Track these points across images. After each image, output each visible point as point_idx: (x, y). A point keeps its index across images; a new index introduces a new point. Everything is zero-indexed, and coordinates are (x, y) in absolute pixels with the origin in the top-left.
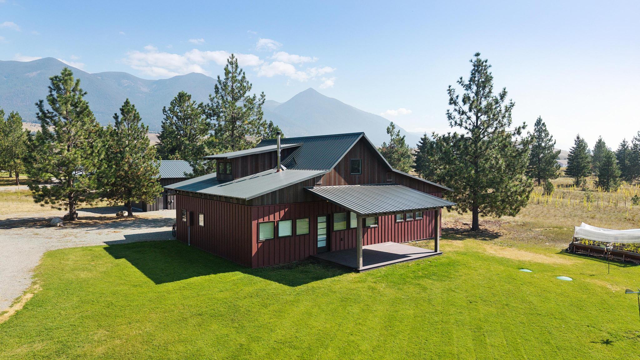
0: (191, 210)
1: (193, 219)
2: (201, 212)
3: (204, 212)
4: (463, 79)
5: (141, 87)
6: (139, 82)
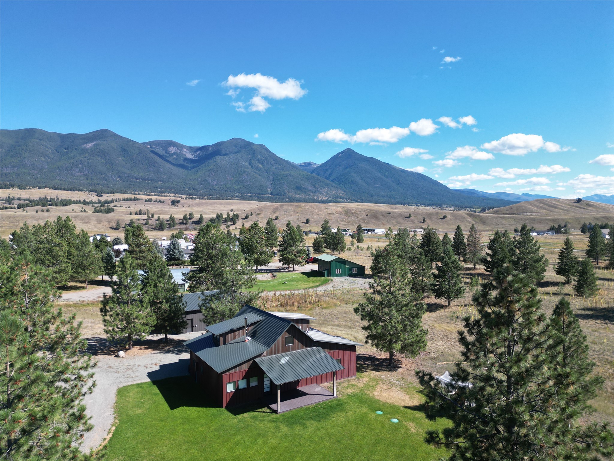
0: (197, 362)
1: (198, 367)
5: (186, 154)
6: (184, 150)
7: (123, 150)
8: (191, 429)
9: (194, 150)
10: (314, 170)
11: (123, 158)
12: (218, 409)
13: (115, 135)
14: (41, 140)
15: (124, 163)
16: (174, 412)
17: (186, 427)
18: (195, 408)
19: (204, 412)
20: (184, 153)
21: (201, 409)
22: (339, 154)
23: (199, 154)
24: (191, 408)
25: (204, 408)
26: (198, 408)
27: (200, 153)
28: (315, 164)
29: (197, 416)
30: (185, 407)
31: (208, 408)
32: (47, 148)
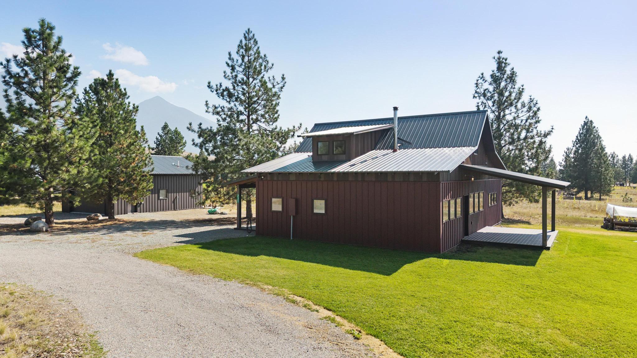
0: (294, 197)
1: (299, 207)
2: (320, 197)
3: (325, 197)
4: (484, 75)
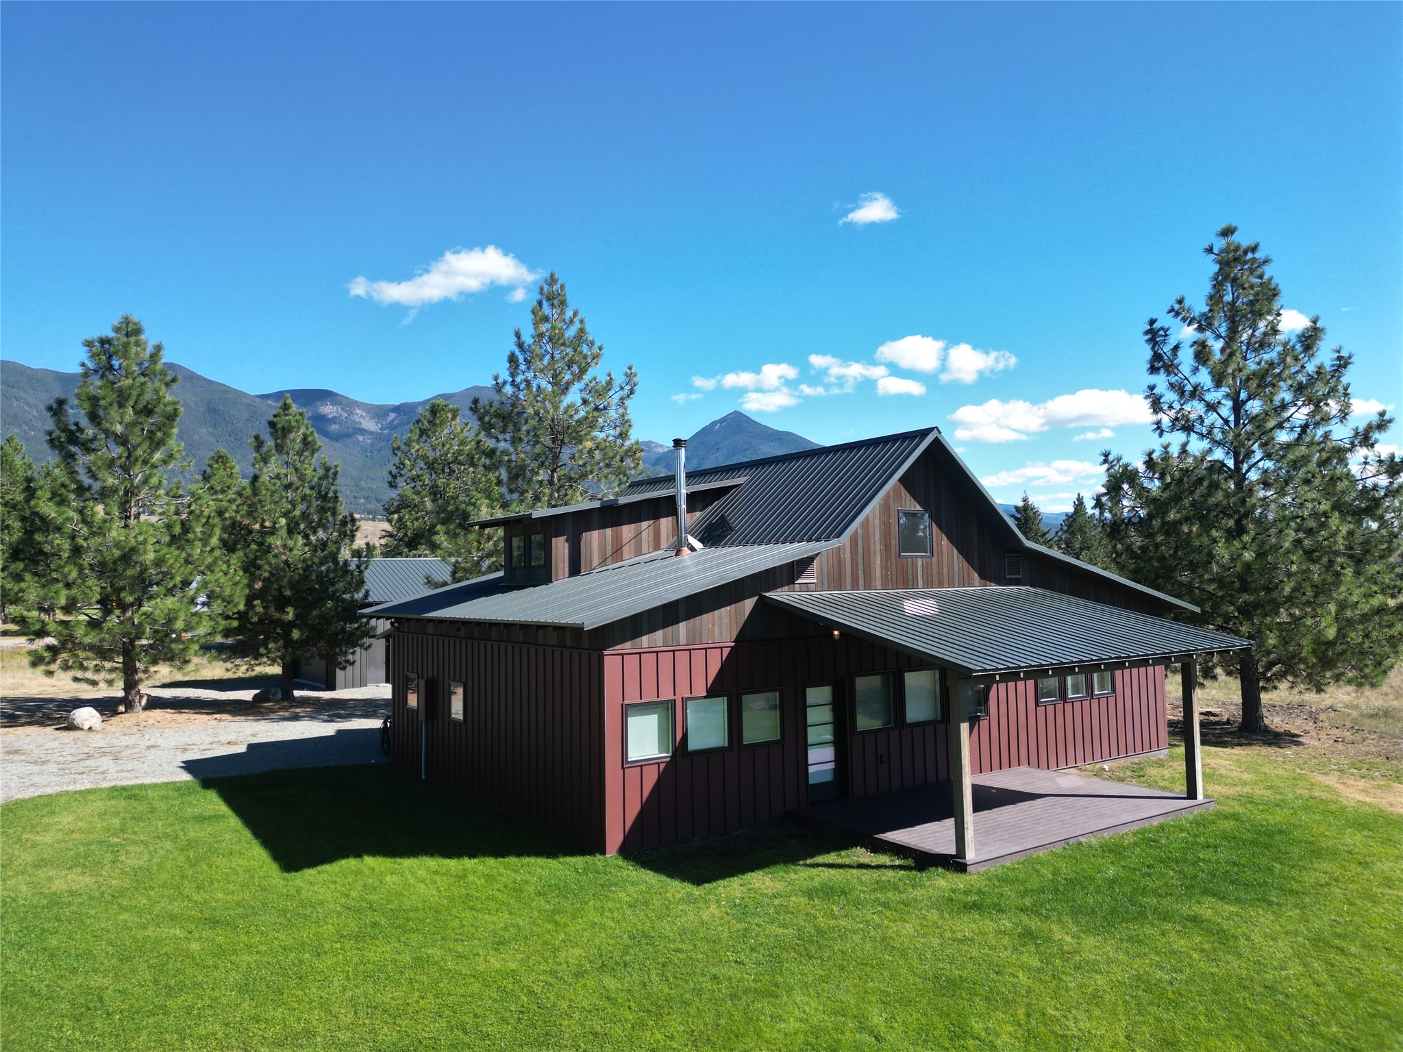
0: (430, 676)
1: (436, 700)
2: (457, 678)
3: (463, 679)
4: (1187, 303)
5: (362, 420)
6: (358, 411)
7: (212, 410)
8: (420, 962)
9: (379, 412)
10: (660, 458)
11: (211, 430)
12: (578, 861)
13: (193, 377)
14: (13, 387)
15: (213, 440)
16: (299, 882)
17: (380, 952)
18: (432, 862)
19: (490, 878)
20: (357, 418)
21: (468, 863)
22: (714, 423)
23: (393, 421)
24: (407, 863)
25: (491, 861)
26: (452, 864)
27: (395, 418)
28: (661, 446)
29: (451, 899)
30: (369, 860)
31: (512, 860)
32: (28, 404)
